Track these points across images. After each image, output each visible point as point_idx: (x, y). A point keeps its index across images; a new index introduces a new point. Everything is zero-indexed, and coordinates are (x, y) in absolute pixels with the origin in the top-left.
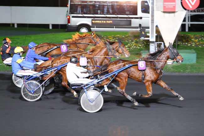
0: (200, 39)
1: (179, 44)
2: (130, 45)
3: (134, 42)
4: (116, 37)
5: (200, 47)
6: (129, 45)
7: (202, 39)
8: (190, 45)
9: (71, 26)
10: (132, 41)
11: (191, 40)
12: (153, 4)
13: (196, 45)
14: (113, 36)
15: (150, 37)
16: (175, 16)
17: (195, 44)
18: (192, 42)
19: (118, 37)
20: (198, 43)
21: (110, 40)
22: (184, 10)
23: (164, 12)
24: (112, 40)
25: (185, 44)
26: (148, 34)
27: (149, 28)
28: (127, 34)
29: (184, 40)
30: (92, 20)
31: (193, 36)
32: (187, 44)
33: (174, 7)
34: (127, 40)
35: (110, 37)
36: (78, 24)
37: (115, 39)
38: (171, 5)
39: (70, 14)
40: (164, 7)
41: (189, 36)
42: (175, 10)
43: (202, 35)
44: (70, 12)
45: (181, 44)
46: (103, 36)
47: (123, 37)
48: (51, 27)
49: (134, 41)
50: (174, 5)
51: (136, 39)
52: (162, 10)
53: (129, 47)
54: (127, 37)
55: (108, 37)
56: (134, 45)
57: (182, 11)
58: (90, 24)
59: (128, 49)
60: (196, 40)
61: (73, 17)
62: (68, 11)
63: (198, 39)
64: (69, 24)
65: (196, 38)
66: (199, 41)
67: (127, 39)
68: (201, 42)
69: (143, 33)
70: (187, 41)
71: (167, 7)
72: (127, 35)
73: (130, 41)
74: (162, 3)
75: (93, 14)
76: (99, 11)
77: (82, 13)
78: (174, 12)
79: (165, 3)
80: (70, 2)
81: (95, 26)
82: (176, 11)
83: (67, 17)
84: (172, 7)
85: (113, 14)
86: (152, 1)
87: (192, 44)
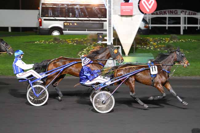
0: (159, 43)
1: (138, 48)
2: (89, 48)
3: (92, 46)
4: (74, 41)
5: (158, 50)
6: (87, 48)
7: (161, 43)
8: (148, 48)
9: (43, 29)
10: (91, 44)
11: (150, 43)
12: (110, 7)
13: (155, 49)
14: (71, 39)
15: (108, 40)
16: (132, 19)
17: (154, 47)
18: (151, 46)
19: (77, 40)
20: (156, 47)
21: (69, 43)
22: (142, 14)
23: (122, 16)
24: (71, 43)
25: (144, 47)
26: (105, 38)
27: (106, 31)
28: (86, 37)
29: (143, 44)
30: (64, 23)
31: (151, 39)
32: (146, 48)
33: (132, 11)
34: (86, 44)
35: (69, 41)
36: (50, 27)
37: (74, 42)
38: (128, 9)
39: (41, 17)
40: (122, 11)
41: (147, 39)
42: (132, 13)
43: (161, 38)
44: (41, 15)
45: (139, 47)
46: (61, 40)
47: (82, 40)
48: (10, 30)
49: (93, 44)
50: (131, 9)
51: (95, 43)
52: (120, 14)
53: (88, 51)
54: (86, 40)
55: (67, 40)
56: (92, 49)
57: (140, 14)
58: (62, 27)
59: (87, 52)
60: (155, 43)
61: (45, 20)
62: (39, 14)
63: (157, 42)
64: (41, 27)
65: (155, 41)
66: (157, 45)
67: (85, 42)
68: (160, 46)
69: (101, 37)
70: (146, 44)
71: (124, 11)
72: (86, 39)
73: (89, 44)
74: (120, 7)
75: (65, 17)
76: (71, 14)
77: (53, 16)
78: (131, 16)
79: (122, 7)
80: (42, 5)
81: (67, 29)
82: (134, 14)
83: (39, 20)
84: (129, 11)
85: (85, 16)
86: (109, 5)
87: (151, 47)
